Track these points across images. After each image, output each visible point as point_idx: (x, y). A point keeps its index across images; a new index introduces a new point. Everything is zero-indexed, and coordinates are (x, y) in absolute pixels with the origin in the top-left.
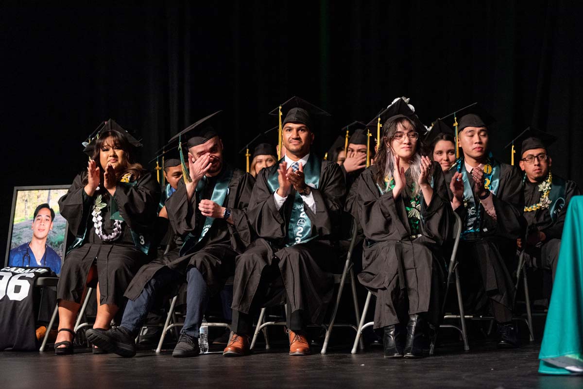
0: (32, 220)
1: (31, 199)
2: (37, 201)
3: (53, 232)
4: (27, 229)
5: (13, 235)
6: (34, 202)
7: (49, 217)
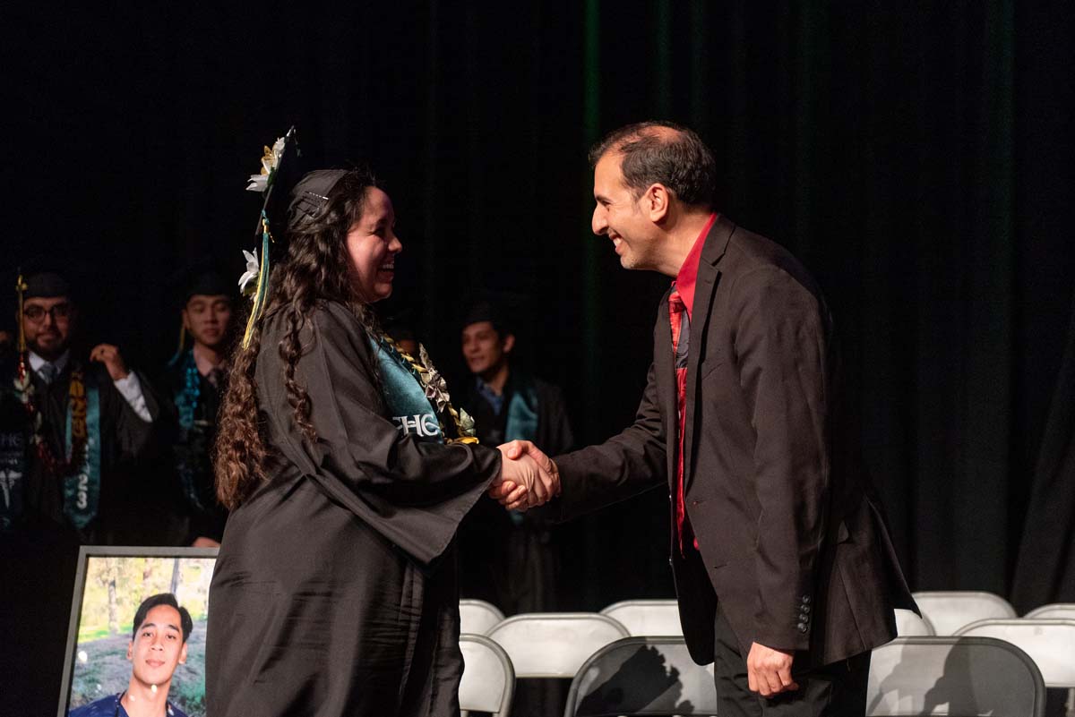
0: (127, 636)
1: (125, 581)
2: (141, 586)
3: (188, 669)
4: (116, 658)
5: (76, 672)
6: (135, 588)
7: (178, 630)
